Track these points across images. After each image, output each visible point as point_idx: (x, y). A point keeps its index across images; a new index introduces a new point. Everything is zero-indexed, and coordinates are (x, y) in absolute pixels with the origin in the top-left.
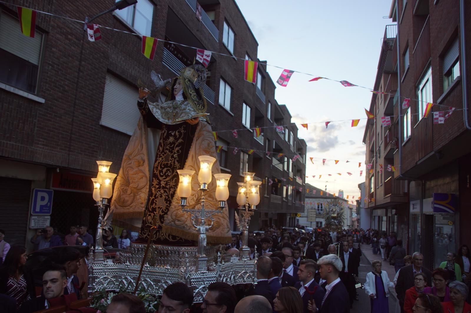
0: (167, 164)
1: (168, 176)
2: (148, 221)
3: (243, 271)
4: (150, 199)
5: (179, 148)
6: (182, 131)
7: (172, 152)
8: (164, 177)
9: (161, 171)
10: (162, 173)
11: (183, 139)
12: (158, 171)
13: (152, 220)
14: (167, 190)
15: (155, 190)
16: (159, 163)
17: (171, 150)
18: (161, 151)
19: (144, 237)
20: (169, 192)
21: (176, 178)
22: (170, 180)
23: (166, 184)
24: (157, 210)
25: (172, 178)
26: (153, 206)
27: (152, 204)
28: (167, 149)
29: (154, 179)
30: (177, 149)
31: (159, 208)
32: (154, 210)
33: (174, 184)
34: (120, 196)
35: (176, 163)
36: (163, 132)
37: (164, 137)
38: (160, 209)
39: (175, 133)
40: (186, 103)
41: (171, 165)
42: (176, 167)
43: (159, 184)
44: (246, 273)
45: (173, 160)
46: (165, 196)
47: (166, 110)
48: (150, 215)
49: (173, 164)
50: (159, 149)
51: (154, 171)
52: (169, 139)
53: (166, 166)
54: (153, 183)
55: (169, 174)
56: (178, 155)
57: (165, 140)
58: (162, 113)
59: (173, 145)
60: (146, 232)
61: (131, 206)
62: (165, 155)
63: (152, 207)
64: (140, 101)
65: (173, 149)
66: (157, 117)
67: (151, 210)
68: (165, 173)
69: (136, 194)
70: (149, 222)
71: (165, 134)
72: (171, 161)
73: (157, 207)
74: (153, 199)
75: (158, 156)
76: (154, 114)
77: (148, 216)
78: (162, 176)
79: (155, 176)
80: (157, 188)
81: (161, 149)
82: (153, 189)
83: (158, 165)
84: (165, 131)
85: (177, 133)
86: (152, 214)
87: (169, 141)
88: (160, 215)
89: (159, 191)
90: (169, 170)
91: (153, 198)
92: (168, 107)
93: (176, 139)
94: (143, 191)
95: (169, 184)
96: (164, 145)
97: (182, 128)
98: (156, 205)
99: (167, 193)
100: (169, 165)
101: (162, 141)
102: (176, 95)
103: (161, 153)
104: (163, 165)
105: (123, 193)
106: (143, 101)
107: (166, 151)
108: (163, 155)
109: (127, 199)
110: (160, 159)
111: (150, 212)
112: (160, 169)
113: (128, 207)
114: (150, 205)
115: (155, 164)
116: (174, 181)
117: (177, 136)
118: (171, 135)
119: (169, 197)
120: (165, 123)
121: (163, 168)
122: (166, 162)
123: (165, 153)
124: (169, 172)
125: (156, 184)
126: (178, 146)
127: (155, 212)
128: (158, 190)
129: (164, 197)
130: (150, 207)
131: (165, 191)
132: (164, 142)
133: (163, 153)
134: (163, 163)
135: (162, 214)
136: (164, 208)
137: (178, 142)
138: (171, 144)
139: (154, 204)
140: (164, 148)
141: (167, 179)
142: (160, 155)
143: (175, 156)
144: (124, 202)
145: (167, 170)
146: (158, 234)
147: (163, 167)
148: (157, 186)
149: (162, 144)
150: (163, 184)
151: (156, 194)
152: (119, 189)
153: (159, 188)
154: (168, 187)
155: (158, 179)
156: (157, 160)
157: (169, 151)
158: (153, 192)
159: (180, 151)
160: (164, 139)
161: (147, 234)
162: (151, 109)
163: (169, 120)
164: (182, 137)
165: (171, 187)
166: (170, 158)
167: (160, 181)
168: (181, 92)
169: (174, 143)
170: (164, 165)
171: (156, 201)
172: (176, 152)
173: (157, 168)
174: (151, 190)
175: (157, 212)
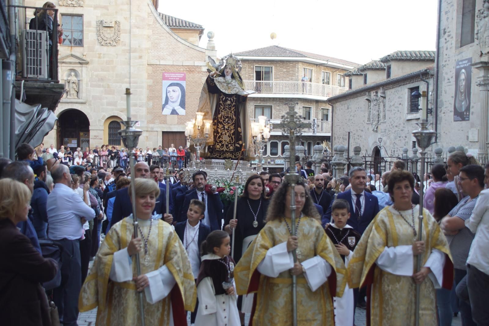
0: (228, 116)
1: (229, 123)
2: (217, 148)
4: (217, 136)
6: (234, 98)
7: (230, 110)
8: (227, 124)
9: (224, 121)
12: (222, 120)
13: (220, 147)
16: (222, 115)
18: (222, 108)
20: (231, 132)
23: (229, 128)
25: (232, 125)
29: (219, 124)
30: (233, 108)
31: (225, 140)
32: (221, 141)
35: (234, 116)
36: (222, 97)
39: (231, 99)
40: (234, 81)
41: (230, 117)
42: (234, 119)
43: (224, 127)
47: (222, 84)
48: (218, 144)
49: (231, 116)
51: (218, 120)
52: (227, 102)
53: (227, 117)
54: (218, 127)
57: (225, 102)
65: (231, 108)
68: (227, 121)
71: (224, 99)
74: (220, 136)
77: (216, 145)
78: (225, 123)
79: (219, 122)
82: (219, 130)
83: (222, 117)
84: (223, 97)
85: (232, 99)
86: (220, 144)
88: (226, 145)
89: (224, 131)
90: (229, 120)
91: (220, 134)
93: (232, 103)
96: (224, 105)
97: (234, 96)
98: (222, 138)
101: (221, 102)
102: (227, 75)
103: (223, 109)
106: (213, 78)
108: (225, 111)
110: (223, 113)
111: (217, 142)
112: (224, 119)
114: (218, 139)
115: (218, 115)
116: (233, 126)
118: (228, 100)
119: (230, 135)
121: (226, 119)
123: (226, 110)
125: (221, 127)
126: (233, 107)
127: (222, 143)
129: (227, 134)
131: (228, 132)
132: (223, 103)
134: (225, 115)
135: (227, 144)
136: (228, 141)
138: (229, 105)
140: (224, 107)
141: (229, 125)
142: (222, 111)
143: (233, 112)
145: (228, 120)
146: (224, 155)
148: (222, 129)
149: (223, 104)
150: (226, 127)
151: (222, 133)
153: (224, 129)
154: (230, 129)
155: (222, 124)
156: (220, 113)
157: (229, 109)
159: (235, 110)
160: (223, 101)
161: (216, 155)
164: (234, 101)
166: (230, 113)
167: (224, 126)
168: (231, 74)
170: (226, 116)
172: (232, 110)
173: (221, 118)
174: (217, 130)
175: (224, 143)
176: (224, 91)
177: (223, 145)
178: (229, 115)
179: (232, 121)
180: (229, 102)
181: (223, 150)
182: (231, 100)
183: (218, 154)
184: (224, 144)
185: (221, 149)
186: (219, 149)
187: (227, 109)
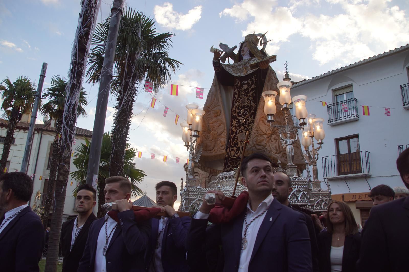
0: (244, 105)
2: (231, 155)
3: (320, 199)
4: (231, 137)
5: (253, 92)
6: (254, 80)
7: (247, 96)
8: (243, 116)
9: (238, 113)
10: (241, 114)
11: (255, 85)
12: (236, 113)
13: (235, 153)
14: (246, 126)
15: (235, 128)
16: (236, 107)
17: (246, 94)
19: (229, 169)
20: (249, 127)
21: (254, 115)
22: (249, 118)
23: (245, 121)
24: (239, 144)
25: (251, 116)
26: (235, 141)
27: (233, 140)
28: (243, 95)
29: (233, 120)
30: (251, 93)
31: (240, 142)
32: (236, 144)
33: (253, 120)
34: (203, 142)
35: (252, 103)
37: (238, 86)
38: (242, 142)
39: (248, 82)
40: (253, 59)
41: (248, 106)
42: (253, 107)
43: (239, 122)
44: (322, 201)
45: (249, 101)
46: (245, 131)
47: (237, 68)
48: (233, 150)
49: (249, 104)
50: (234, 97)
51: (232, 114)
52: (242, 87)
53: (244, 107)
54: (232, 124)
55: (247, 113)
56: (253, 97)
58: (233, 70)
59: (247, 91)
60: (230, 165)
61: (213, 150)
62: (241, 100)
63: (233, 143)
64: (215, 61)
65: (248, 93)
66: (230, 73)
67: (233, 145)
68: (243, 113)
69: (217, 140)
70: (233, 155)
71: (239, 85)
72: (247, 102)
73: (239, 141)
74: (234, 137)
75: (235, 102)
76: (227, 71)
77: (230, 151)
78: (240, 116)
79: (233, 118)
80: (237, 127)
81: (236, 96)
82: (233, 128)
83: (236, 109)
84: (238, 83)
85: (249, 81)
86: (235, 149)
87: (243, 88)
88: (243, 147)
89: (240, 128)
90: (246, 110)
91: (234, 135)
92: (238, 65)
93: (250, 86)
94: (222, 136)
95: (248, 121)
96: (239, 93)
97: (253, 77)
98: (237, 139)
99: (247, 128)
100: (246, 106)
102: (243, 55)
103: (237, 99)
104: (240, 107)
105: (205, 139)
106: (217, 61)
107: (242, 96)
108: (239, 100)
109: (209, 144)
110: (237, 103)
111: (232, 147)
112: (238, 111)
113: (211, 151)
114: (232, 141)
115: (232, 109)
116: (252, 117)
117: (250, 83)
118: (244, 84)
119: (249, 131)
120: (238, 76)
121: (241, 110)
122: (243, 104)
123: (241, 98)
124: (246, 111)
125: (236, 123)
126: (251, 91)
127: (237, 146)
128: (238, 127)
130: (232, 143)
131: (245, 127)
132: (238, 91)
133: (239, 99)
134: (240, 106)
136: (245, 140)
137: (251, 88)
138: (245, 90)
139: (236, 140)
140: (239, 95)
141: (246, 117)
143: (251, 98)
144: (206, 146)
145: (245, 111)
147: (240, 108)
148: (237, 125)
149: (237, 92)
150: (242, 121)
151: (237, 131)
152: (202, 135)
153: (239, 125)
154: (247, 123)
155: (237, 119)
156: (234, 105)
157: (245, 96)
158: (234, 130)
159: (254, 94)
160: (238, 88)
161: (231, 166)
162: (224, 67)
163: (241, 73)
164: (254, 83)
165: (250, 122)
167: (239, 120)
168: (248, 52)
169: (248, 89)
171: (237, 137)
172: (250, 95)
173: (235, 111)
174: (232, 130)
175: (239, 145)
176: (238, 75)
177: (238, 149)
178: (246, 104)
179: (250, 111)
180: (245, 87)
181: (239, 156)
182: (248, 84)
183: (234, 164)
184: (239, 147)
185: (236, 155)
186: (234, 156)
187: (243, 96)
